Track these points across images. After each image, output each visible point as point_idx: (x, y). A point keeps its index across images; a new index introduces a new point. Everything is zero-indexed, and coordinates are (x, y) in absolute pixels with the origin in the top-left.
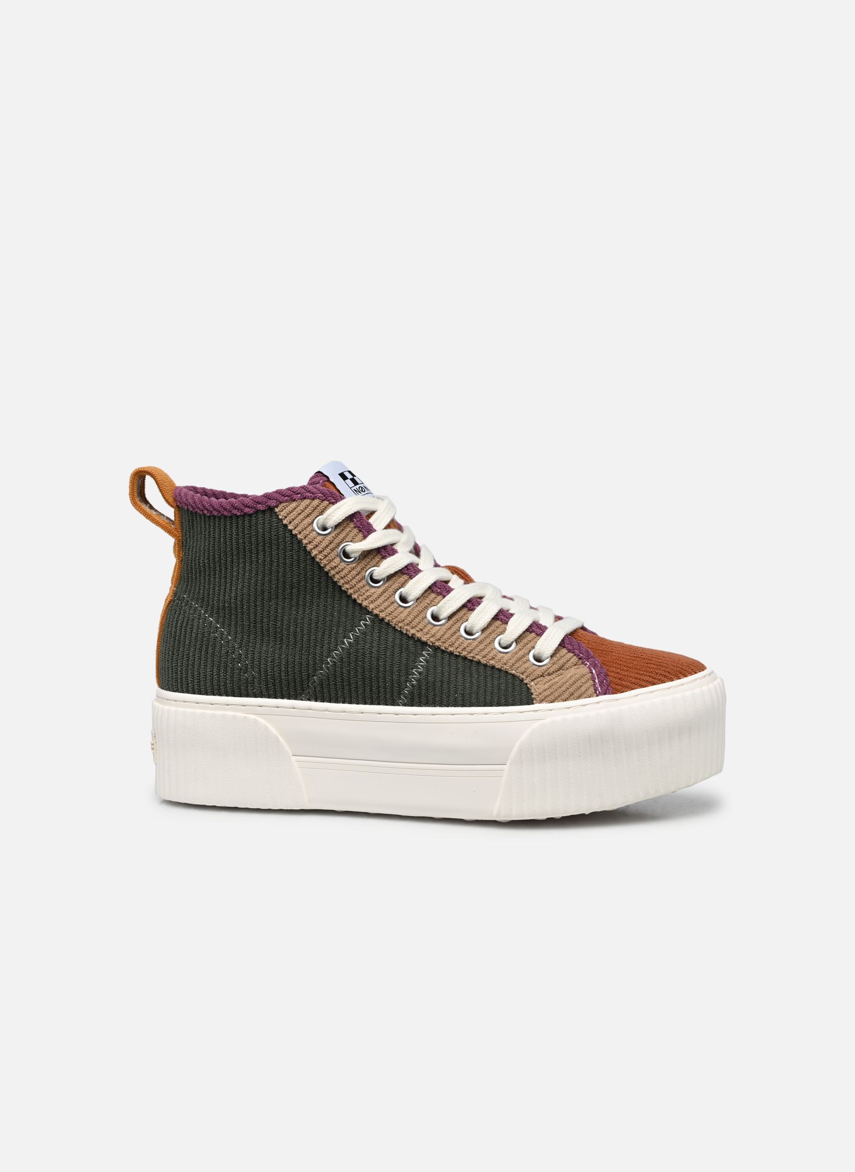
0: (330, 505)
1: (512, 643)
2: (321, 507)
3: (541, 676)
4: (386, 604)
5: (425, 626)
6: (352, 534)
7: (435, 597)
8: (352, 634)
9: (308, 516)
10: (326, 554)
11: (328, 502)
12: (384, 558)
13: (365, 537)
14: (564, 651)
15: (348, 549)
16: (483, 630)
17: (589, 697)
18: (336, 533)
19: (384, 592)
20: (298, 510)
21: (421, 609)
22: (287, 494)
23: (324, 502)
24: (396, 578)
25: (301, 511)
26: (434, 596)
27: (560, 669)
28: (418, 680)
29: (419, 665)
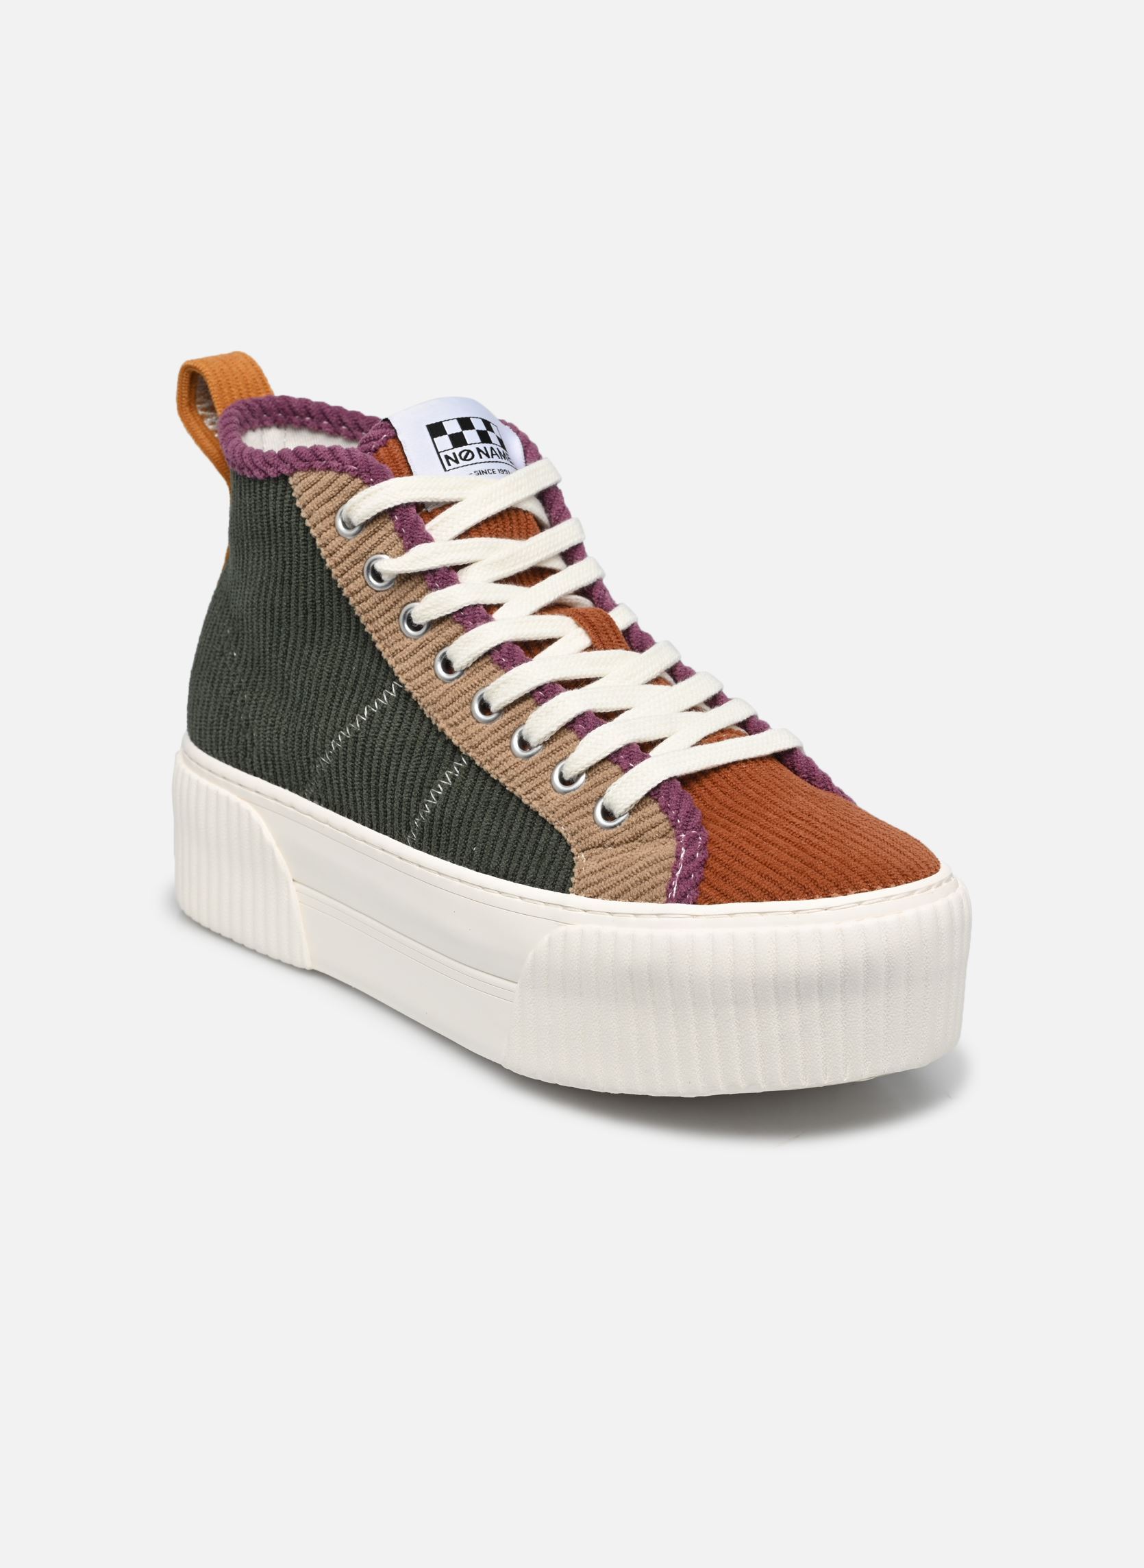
0: (364, 487)
1: (579, 776)
2: (348, 489)
3: (600, 845)
4: (418, 670)
5: (464, 719)
6: (387, 542)
7: (494, 672)
8: (368, 709)
9: (329, 500)
10: (345, 568)
11: (360, 482)
12: (431, 588)
13: (407, 548)
14: (655, 807)
15: (379, 566)
16: (545, 744)
17: (653, 901)
18: (363, 536)
19: (421, 647)
20: (320, 484)
21: (465, 688)
22: (306, 458)
23: (356, 480)
24: (443, 626)
25: (321, 491)
26: (494, 669)
27: (634, 839)
28: (433, 809)
29: (440, 783)
